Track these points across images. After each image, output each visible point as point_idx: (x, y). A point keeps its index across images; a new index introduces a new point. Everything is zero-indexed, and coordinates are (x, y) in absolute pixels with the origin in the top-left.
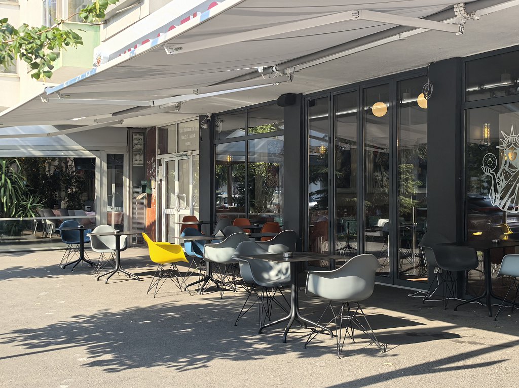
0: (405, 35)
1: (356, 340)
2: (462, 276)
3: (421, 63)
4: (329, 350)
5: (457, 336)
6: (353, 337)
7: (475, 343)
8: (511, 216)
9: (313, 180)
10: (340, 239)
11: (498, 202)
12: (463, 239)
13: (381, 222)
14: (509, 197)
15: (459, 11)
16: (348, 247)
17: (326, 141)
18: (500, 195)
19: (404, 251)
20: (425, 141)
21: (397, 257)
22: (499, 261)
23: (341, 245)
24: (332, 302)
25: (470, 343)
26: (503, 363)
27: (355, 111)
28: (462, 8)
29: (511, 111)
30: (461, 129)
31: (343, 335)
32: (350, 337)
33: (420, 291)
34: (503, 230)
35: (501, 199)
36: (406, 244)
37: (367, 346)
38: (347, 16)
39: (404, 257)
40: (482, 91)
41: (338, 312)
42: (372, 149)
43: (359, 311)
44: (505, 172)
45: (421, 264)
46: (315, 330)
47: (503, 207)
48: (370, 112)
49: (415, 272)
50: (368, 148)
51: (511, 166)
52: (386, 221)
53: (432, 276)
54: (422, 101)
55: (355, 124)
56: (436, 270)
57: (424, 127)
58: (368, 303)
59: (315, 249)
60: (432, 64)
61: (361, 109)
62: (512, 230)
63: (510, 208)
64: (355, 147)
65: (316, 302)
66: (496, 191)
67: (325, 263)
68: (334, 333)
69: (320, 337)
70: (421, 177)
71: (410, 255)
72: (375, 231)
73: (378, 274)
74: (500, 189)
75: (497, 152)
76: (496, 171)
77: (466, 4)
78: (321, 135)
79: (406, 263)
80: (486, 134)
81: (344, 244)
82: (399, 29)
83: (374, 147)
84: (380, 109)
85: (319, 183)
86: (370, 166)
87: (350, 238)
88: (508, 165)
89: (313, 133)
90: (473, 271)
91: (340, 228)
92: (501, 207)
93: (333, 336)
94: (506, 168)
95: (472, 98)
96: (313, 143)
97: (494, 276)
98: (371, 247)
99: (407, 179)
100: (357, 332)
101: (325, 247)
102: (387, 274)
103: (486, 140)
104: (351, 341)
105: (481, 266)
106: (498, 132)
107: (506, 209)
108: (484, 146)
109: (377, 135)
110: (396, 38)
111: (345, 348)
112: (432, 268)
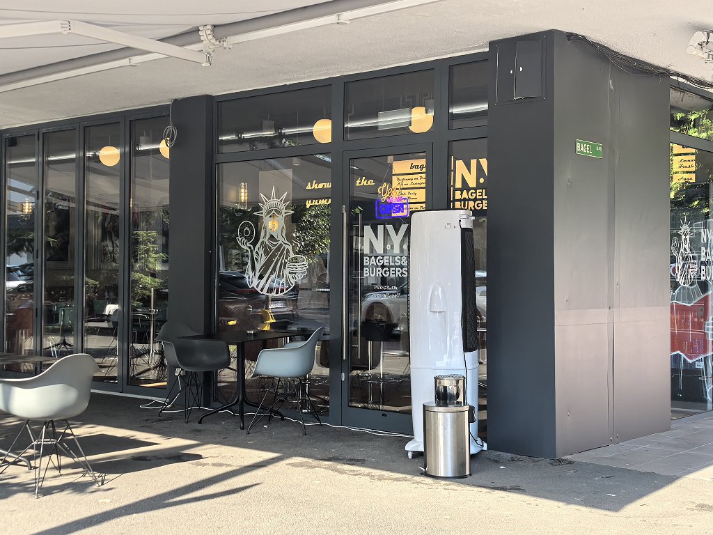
0: (136, 59)
1: (63, 472)
2: (210, 377)
3: (163, 98)
4: (23, 488)
5: (199, 457)
6: (60, 468)
7: (221, 465)
9: (17, 249)
10: (54, 332)
11: (256, 281)
12: (214, 331)
13: (110, 309)
14: (271, 273)
15: (206, 34)
16: (64, 343)
17: (33, 195)
18: (258, 274)
19: (138, 346)
20: (167, 202)
21: (128, 356)
22: (254, 358)
23: (51, 341)
24: (28, 421)
25: (214, 465)
26: (254, 488)
27: (73, 156)
28: (209, 32)
29: (275, 168)
30: (211, 188)
31: (44, 466)
32: (55, 468)
33: (157, 399)
34: (263, 319)
35: (261, 277)
36: (143, 338)
37: (78, 478)
38: (54, 27)
39: (140, 355)
40: (241, 141)
41: (37, 435)
42: (100, 210)
43: (68, 431)
44: (264, 246)
45: (161, 365)
46: (5, 462)
47: (262, 290)
48: (96, 159)
49: (152, 375)
50: (92, 208)
51: (272, 237)
52: (116, 307)
53: (173, 380)
54: (164, 148)
55: (73, 174)
56: (178, 372)
57: (166, 183)
58: (83, 419)
59: (14, 348)
60: (176, 101)
61: (81, 154)
62: (276, 317)
63: (270, 290)
64: (72, 205)
65: (10, 422)
66: (253, 268)
67: (28, 366)
68: (32, 463)
69: (11, 470)
70: (165, 248)
71: (148, 352)
72: (103, 321)
73: (95, 379)
74: (258, 267)
75: (257, 221)
76: (254, 244)
77: (215, 26)
78: (28, 188)
79: (141, 364)
80: (243, 196)
81: (58, 339)
82: (127, 51)
83: (103, 207)
84: (110, 155)
86: (96, 232)
87: (66, 331)
88: (268, 236)
89: (13, 183)
90: (226, 371)
91: (52, 317)
92: (259, 290)
93: (31, 468)
94: (266, 240)
95: (226, 149)
96: (12, 197)
97: (248, 377)
98: (94, 342)
99: (147, 251)
100: (65, 460)
102: (114, 378)
103: (243, 204)
104: (57, 473)
105: (234, 365)
107: (264, 292)
108: (240, 210)
109: (105, 190)
110: (125, 62)
111: (46, 484)
112: (174, 367)
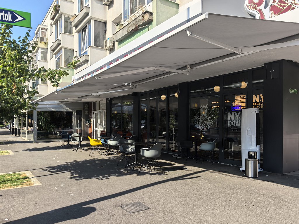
0: (171, 74)
1: (155, 170)
2: (188, 150)
3: (177, 83)
4: (147, 173)
5: (186, 169)
6: (154, 169)
7: (192, 171)
8: (203, 131)
9: (143, 119)
10: (151, 138)
11: (199, 127)
12: (189, 139)
13: (164, 133)
14: (203, 125)
15: (188, 67)
16: (153, 140)
17: (147, 107)
18: (200, 125)
19: (170, 142)
20: (177, 108)
21: (168, 144)
22: (199, 146)
23: (151, 140)
24: (148, 158)
25: (190, 171)
26: (200, 177)
27: (156, 98)
28: (189, 66)
29: (204, 99)
30: (188, 104)
31: (151, 168)
32: (153, 169)
33: (175, 154)
34: (201, 136)
35: (200, 126)
36: (171, 140)
37: (159, 172)
38: (153, 68)
39: (171, 144)
40: (195, 92)
41: (150, 161)
42: (161, 110)
43: (156, 161)
45: (176, 146)
46: (143, 167)
47: (201, 129)
48: (160, 98)
49: (174, 149)
50: (160, 110)
51: (203, 116)
52: (165, 132)
53: (179, 150)
54: (176, 95)
55: (156, 102)
56: (180, 148)
57: (177, 103)
58: (159, 158)
60: (180, 84)
61: (158, 97)
62: (204, 136)
63: (203, 129)
64: (156, 109)
65: (143, 158)
66: (199, 124)
67: (146, 146)
68: (149, 168)
69: (144, 169)
70: (176, 119)
71: (172, 143)
72: (162, 136)
73: (162, 149)
74: (200, 123)
75: (199, 112)
76: (199, 117)
77: (190, 65)
78: (145, 105)
79: (171, 146)
80: (196, 105)
82: (169, 73)
83: (162, 109)
84: (163, 97)
85: (144, 120)
86: (160, 115)
87: (154, 138)
88: (203, 115)
89: (143, 104)
90: (191, 149)
91: (151, 135)
92: (200, 129)
93: (148, 169)
94: (202, 116)
95: (192, 94)
96: (142, 107)
97: (198, 150)
98: (161, 141)
99: (172, 119)
100: (156, 167)
101: (146, 140)
102: (165, 149)
103: (196, 108)
104: (154, 170)
105: (194, 147)
106: (200, 105)
107: (202, 129)
108: (195, 109)
109: (162, 105)
110: (168, 75)
111: (152, 173)
112: (179, 147)
